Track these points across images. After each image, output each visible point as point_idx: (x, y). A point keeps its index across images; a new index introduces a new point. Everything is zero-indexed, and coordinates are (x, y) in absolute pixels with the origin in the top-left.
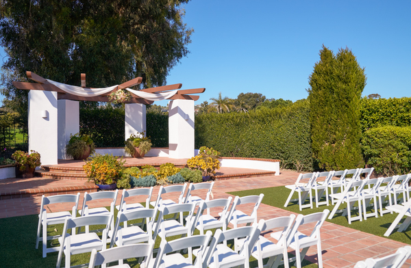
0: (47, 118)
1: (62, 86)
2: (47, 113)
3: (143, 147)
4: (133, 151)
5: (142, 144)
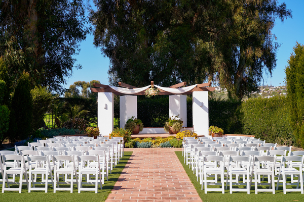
0: (106, 108)
2: (106, 105)
3: (175, 126)
4: (168, 129)
5: (175, 125)
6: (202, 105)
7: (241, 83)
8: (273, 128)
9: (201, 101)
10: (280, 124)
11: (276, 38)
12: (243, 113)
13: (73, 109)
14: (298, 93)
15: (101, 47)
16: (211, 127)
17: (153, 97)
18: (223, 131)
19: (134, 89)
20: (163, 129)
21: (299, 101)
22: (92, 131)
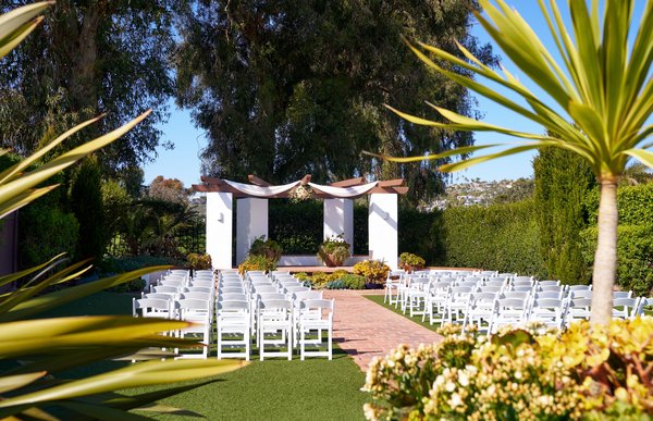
0: (222, 221)
1: (235, 185)
2: (222, 215)
3: (338, 253)
4: (325, 258)
5: (337, 250)
6: (387, 218)
7: (416, 178)
8: (498, 257)
9: (385, 211)
10: (511, 251)
11: (477, 103)
12: (445, 231)
13: (162, 222)
14: (554, 201)
15: (191, 111)
16: (404, 254)
17: (302, 202)
18: (424, 262)
19: (271, 188)
20: (317, 258)
21: (556, 212)
22: (200, 261)
